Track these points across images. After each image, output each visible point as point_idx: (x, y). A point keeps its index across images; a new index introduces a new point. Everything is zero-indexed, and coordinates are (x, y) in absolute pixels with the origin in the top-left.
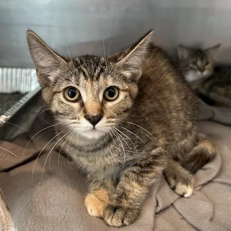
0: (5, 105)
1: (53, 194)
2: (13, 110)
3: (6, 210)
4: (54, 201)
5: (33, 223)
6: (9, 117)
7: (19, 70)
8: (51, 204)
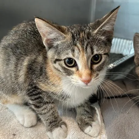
0: (113, 59)
1: (136, 122)
2: (118, 62)
3: (102, 122)
4: (135, 126)
5: (118, 137)
6: (115, 66)
7: (125, 41)
8: (133, 127)
